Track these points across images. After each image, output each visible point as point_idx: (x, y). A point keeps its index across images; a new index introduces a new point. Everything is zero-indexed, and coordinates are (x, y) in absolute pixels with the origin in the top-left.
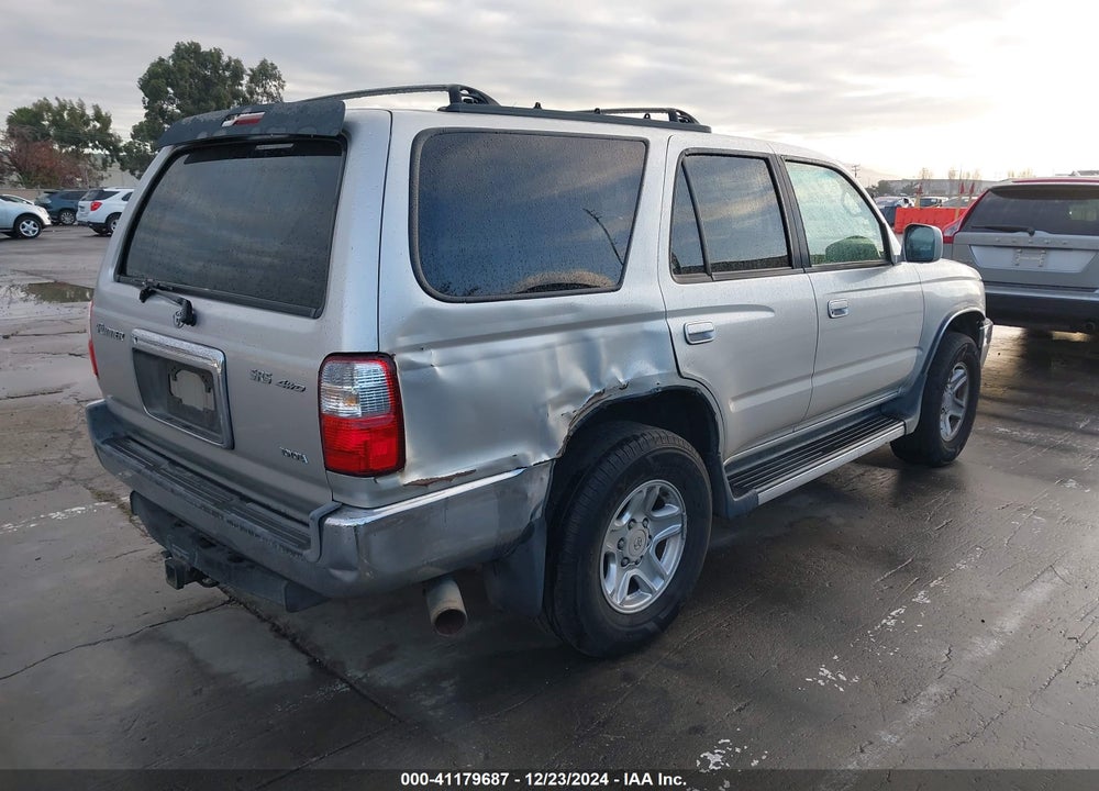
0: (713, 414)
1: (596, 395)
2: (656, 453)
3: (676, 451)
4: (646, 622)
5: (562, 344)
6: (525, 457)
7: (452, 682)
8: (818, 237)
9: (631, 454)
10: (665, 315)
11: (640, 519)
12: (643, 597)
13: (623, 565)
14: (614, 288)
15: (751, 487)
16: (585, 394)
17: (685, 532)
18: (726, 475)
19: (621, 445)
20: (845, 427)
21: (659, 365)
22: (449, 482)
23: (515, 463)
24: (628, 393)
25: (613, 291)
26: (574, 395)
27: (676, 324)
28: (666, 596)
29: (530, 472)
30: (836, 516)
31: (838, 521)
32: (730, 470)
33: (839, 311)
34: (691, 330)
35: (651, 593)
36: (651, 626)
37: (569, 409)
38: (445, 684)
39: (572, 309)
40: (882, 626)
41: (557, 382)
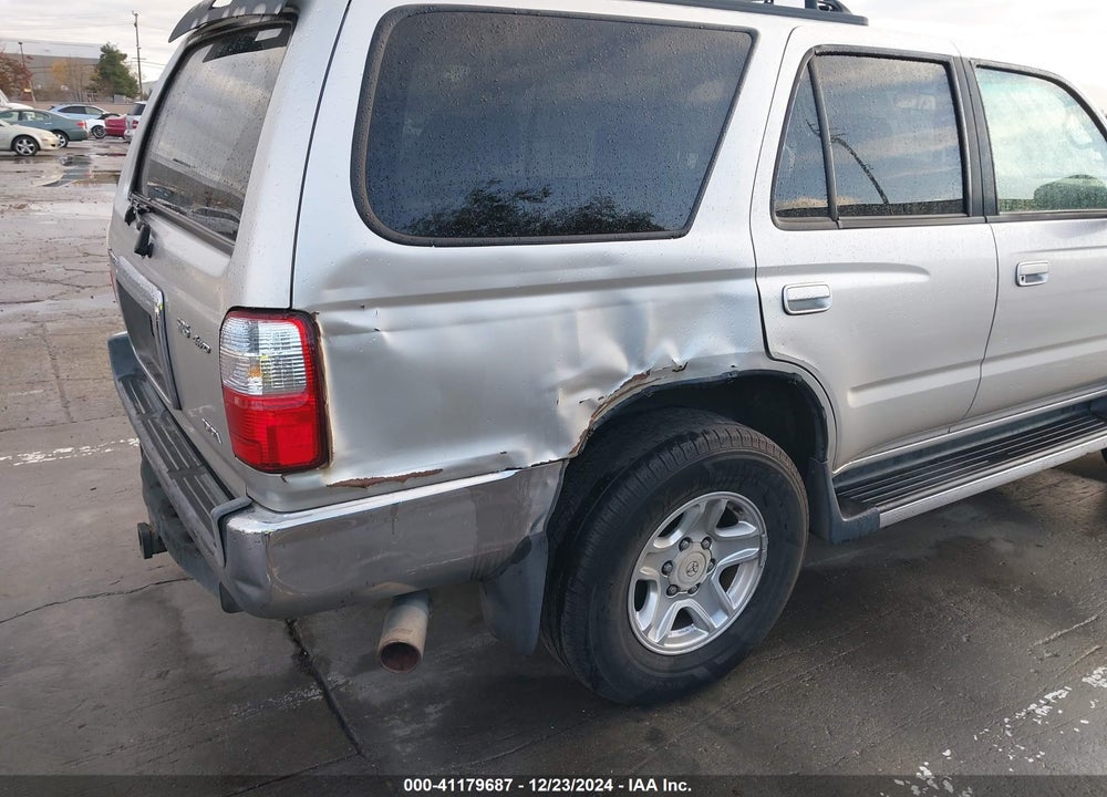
0: (820, 408)
1: (635, 377)
2: (719, 459)
3: (753, 458)
4: (695, 667)
5: (588, 308)
6: (519, 455)
7: (440, 707)
8: (1014, 173)
9: (680, 457)
10: (755, 273)
11: (698, 538)
12: (696, 634)
13: (668, 593)
14: (676, 233)
15: (873, 504)
16: (618, 376)
17: (764, 558)
18: (832, 487)
19: (669, 444)
20: (1031, 427)
21: (737, 342)
22: (401, 483)
23: (503, 461)
24: (687, 376)
25: (675, 237)
26: (602, 377)
27: (770, 287)
28: (728, 636)
29: (527, 475)
30: (1001, 539)
31: (1004, 547)
32: (840, 481)
33: (1035, 277)
34: (792, 295)
35: (708, 630)
36: (700, 672)
37: (593, 394)
38: (431, 709)
39: (605, 261)
40: (1028, 713)
41: (574, 359)
